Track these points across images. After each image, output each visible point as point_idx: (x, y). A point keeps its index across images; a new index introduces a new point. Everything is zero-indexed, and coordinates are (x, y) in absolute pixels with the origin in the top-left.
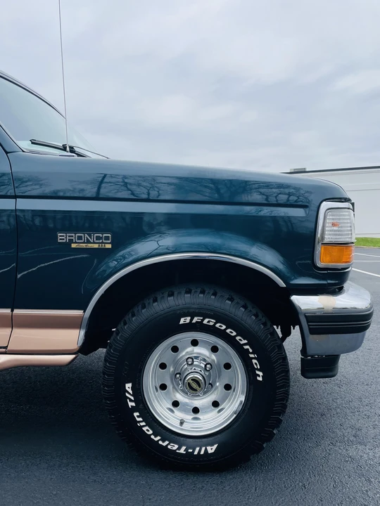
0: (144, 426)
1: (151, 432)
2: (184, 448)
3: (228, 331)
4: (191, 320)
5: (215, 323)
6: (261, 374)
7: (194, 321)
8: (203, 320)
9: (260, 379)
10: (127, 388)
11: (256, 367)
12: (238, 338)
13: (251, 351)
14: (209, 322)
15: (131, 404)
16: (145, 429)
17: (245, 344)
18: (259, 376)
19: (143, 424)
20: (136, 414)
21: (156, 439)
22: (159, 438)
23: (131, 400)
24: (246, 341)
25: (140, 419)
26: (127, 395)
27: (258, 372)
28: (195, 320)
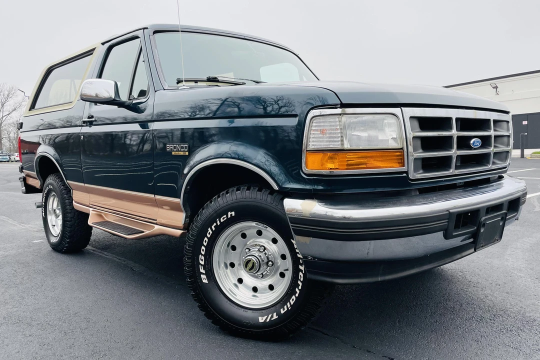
0: (290, 304)
1: (294, 297)
2: (300, 267)
3: (205, 244)
4: (203, 274)
5: (202, 255)
6: (229, 214)
7: (204, 272)
8: (202, 265)
9: (233, 213)
10: (263, 321)
11: (226, 219)
12: (209, 236)
13: (215, 224)
14: (202, 260)
15: (275, 317)
16: (292, 303)
17: (212, 229)
18: (231, 215)
19: (288, 304)
20: (282, 312)
21: (298, 292)
22: (297, 290)
23: (272, 317)
24: (209, 229)
25: (285, 307)
26: (268, 321)
27: (229, 216)
28: (202, 271)
